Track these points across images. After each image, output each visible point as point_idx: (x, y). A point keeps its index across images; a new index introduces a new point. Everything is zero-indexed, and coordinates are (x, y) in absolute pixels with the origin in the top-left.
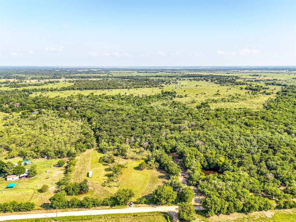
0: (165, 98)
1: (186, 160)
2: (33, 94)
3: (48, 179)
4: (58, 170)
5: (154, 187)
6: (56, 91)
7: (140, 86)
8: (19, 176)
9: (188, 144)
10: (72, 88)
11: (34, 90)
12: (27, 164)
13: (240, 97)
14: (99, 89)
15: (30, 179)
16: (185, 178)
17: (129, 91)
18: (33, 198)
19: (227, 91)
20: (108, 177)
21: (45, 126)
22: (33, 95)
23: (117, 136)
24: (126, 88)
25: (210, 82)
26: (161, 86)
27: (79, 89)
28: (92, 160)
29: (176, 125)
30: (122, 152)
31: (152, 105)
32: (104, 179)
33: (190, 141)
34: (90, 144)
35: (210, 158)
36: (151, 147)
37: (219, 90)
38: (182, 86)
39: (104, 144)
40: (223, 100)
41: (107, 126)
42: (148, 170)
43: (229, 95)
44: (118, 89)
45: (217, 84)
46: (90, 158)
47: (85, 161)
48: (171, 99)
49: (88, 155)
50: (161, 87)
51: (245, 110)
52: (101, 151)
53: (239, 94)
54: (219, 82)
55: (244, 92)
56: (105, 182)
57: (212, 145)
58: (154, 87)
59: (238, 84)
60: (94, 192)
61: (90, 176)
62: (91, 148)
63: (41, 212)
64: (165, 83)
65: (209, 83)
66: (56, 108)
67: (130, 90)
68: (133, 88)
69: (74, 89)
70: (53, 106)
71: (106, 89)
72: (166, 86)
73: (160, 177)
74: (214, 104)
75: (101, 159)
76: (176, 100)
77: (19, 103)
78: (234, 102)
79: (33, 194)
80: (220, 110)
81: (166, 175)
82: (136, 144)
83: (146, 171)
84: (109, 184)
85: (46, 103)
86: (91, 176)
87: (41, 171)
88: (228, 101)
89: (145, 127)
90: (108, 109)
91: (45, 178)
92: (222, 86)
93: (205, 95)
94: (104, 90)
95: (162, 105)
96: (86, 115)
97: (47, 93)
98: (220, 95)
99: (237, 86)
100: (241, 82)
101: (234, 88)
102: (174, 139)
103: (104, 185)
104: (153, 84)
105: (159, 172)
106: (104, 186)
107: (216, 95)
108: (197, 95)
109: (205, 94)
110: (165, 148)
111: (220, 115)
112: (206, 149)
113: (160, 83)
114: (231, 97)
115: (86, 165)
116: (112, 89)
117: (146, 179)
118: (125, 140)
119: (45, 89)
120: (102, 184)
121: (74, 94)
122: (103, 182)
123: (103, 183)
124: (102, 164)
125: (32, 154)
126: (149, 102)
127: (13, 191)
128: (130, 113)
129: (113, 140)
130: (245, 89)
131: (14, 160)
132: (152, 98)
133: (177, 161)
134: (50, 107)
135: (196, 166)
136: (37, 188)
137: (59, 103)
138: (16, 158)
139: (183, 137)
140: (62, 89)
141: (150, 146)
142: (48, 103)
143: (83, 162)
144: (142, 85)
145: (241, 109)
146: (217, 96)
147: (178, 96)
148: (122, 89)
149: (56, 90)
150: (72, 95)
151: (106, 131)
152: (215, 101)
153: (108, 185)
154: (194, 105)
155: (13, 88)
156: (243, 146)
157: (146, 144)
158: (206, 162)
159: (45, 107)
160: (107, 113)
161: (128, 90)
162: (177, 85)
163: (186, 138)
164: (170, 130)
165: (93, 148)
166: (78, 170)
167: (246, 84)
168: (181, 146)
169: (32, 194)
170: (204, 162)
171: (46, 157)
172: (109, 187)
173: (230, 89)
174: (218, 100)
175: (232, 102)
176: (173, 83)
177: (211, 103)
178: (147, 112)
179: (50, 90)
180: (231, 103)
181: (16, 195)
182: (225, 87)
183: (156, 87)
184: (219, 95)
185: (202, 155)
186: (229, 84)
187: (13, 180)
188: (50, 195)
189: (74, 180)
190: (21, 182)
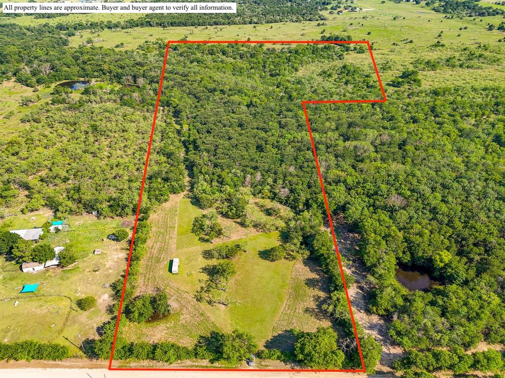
0: (328, 55)
1: (367, 251)
2: (76, 36)
3: (97, 272)
4: (116, 250)
5: (297, 310)
6: (118, 29)
7: (278, 17)
8: (44, 264)
9: (372, 201)
10: (147, 22)
11: (77, 26)
12: (59, 230)
13: (486, 54)
14: (199, 25)
15: (64, 271)
16: (361, 288)
17: (257, 33)
18: (68, 323)
19: (459, 36)
20: (209, 274)
21: (95, 128)
22: (75, 42)
23: (229, 166)
24: (250, 23)
25: (422, 7)
26: (322, 17)
27: (161, 25)
28: (179, 226)
29: (347, 143)
30: (236, 211)
31: (300, 74)
32: (200, 281)
33: (376, 193)
34: (177, 185)
35: (418, 245)
36: (293, 201)
37: (442, 32)
38: (364, 18)
39: (204, 188)
40: (449, 62)
41: (210, 138)
42: (287, 261)
43: (463, 47)
44: (235, 24)
45: (439, 11)
46: (177, 218)
47: (167, 226)
48: (340, 57)
49: (173, 210)
50: (321, 22)
51: (496, 94)
52: (197, 201)
53: (484, 46)
54: (443, 6)
55: (494, 37)
56: (202, 288)
57: (423, 208)
58: (306, 20)
59: (482, 14)
60: (182, 317)
61: (175, 272)
62: (179, 193)
63: (80, 364)
64: (329, 7)
65: (423, 10)
66: (116, 78)
67: (259, 27)
68: (264, 22)
69: (151, 25)
70: (110, 72)
71: (212, 25)
72: (331, 17)
73: (310, 283)
74: (429, 73)
75: (197, 224)
76: (351, 59)
77: (49, 64)
78: (471, 67)
79: (69, 313)
80: (442, 93)
81: (323, 277)
82: (266, 191)
83: (282, 264)
84: (211, 296)
85: (97, 65)
86: (177, 272)
87: (85, 249)
88: (461, 66)
89: (285, 146)
90: (213, 85)
91: (91, 269)
92: (448, 18)
93: (412, 45)
94: (207, 28)
95: (320, 75)
96: (171, 102)
97: (101, 34)
98: (443, 46)
99: (481, 21)
100: (490, 8)
101: (475, 24)
102: (342, 184)
103: (199, 298)
104: (304, 11)
105: (307, 268)
106: (199, 301)
107: (436, 46)
108: (394, 44)
109: (411, 42)
110: (323, 207)
111: (442, 108)
112: (411, 218)
113: (319, 8)
114: (467, 52)
115: (167, 237)
116: (224, 24)
117: (282, 287)
118: (245, 178)
119: (97, 23)
120: (196, 294)
121: (151, 37)
122: (199, 290)
123: (197, 292)
124: (197, 238)
125: (68, 209)
126: (295, 67)
127: (32, 300)
128: (256, 102)
129: (219, 176)
130: (499, 29)
131: (38, 217)
132: (301, 55)
133: (345, 239)
134: (104, 74)
135: (386, 268)
136: (77, 295)
137: (122, 67)
138: (40, 212)
139: (361, 181)
140: (129, 25)
141: (292, 198)
142: (100, 65)
143: (162, 230)
144: (283, 13)
145: (487, 91)
146: (437, 48)
147: (355, 49)
148: (242, 24)
149: (116, 26)
150: (146, 42)
151: (208, 151)
152: (433, 66)
153: (208, 297)
154: (387, 77)
155: (41, 20)
156: (491, 214)
157: (284, 192)
158: (408, 253)
159: (96, 74)
160: (211, 99)
161: (255, 27)
162: (353, 15)
163: (368, 186)
164: (336, 156)
165: (183, 192)
166: (153, 250)
167: (502, 14)
168: (358, 209)
169: (66, 313)
170: (404, 253)
171: (94, 213)
172: (210, 302)
173: (465, 28)
174: (438, 63)
175: (468, 67)
176: (346, 9)
177: (423, 69)
178: (290, 98)
179: (106, 26)
180: (466, 71)
181: (39, 311)
182: (455, 23)
183: (310, 20)
184: (440, 48)
185: (400, 235)
186: (464, 13)
187: (35, 272)
188: (99, 318)
189: (145, 279)
190: (49, 278)
